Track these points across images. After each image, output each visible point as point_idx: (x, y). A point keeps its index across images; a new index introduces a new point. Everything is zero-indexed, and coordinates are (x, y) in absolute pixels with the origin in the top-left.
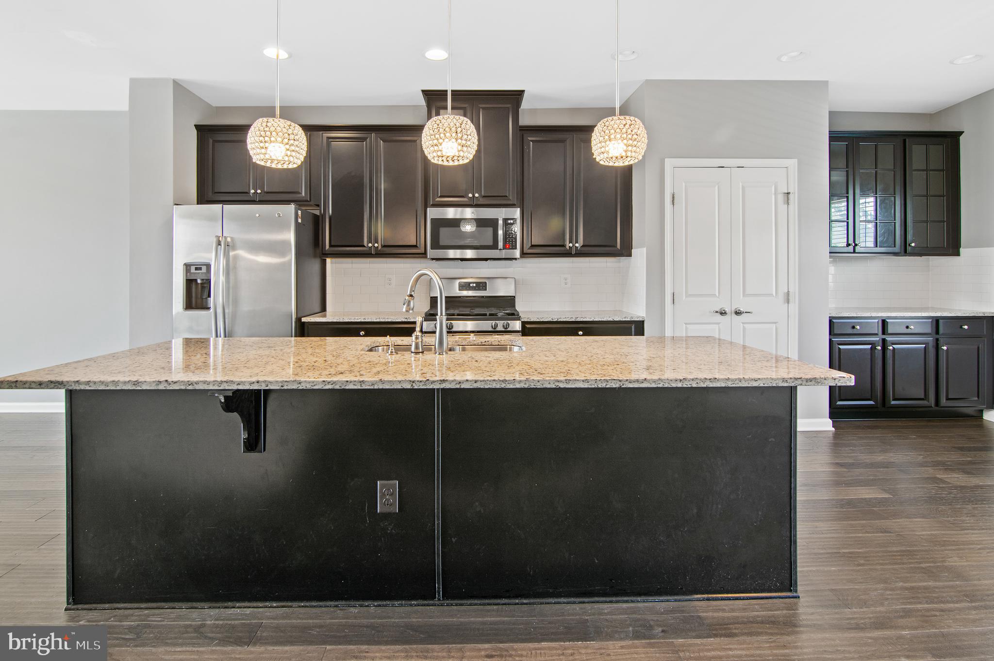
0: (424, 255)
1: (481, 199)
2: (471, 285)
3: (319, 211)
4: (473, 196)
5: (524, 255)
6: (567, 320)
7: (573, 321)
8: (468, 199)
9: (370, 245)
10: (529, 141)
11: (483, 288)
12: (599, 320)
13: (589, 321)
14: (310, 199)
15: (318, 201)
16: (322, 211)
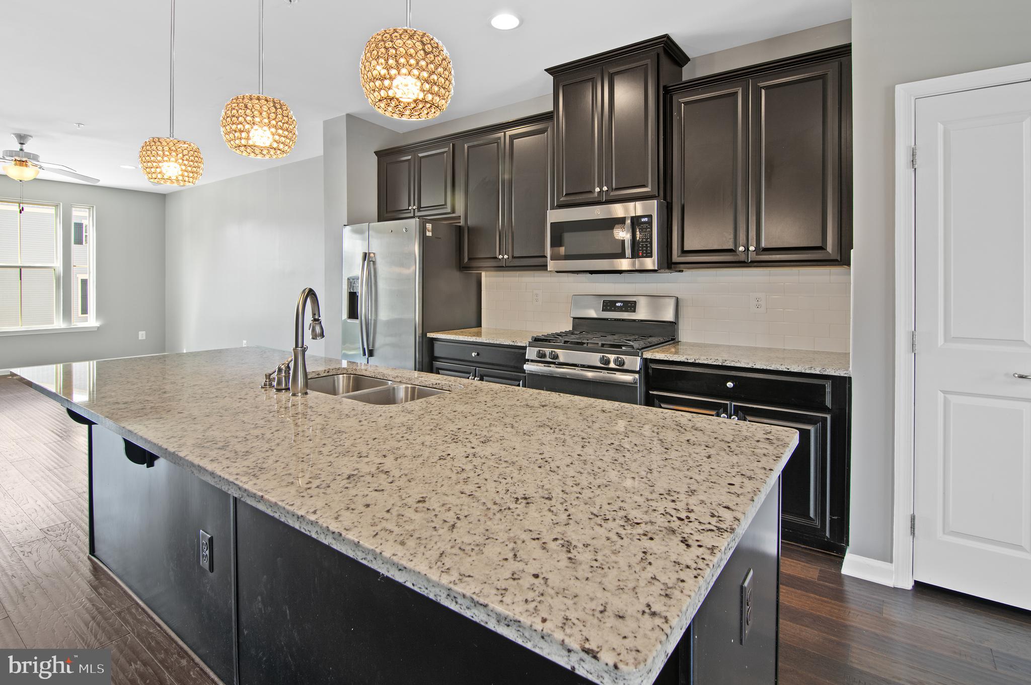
0: (544, 267)
1: (612, 194)
2: (617, 304)
3: (460, 222)
4: (601, 191)
5: (673, 266)
6: (710, 362)
7: (719, 365)
8: (596, 195)
9: (501, 257)
10: (680, 104)
11: (631, 308)
12: (761, 368)
13: (745, 368)
14: (453, 211)
15: (460, 212)
16: (463, 222)
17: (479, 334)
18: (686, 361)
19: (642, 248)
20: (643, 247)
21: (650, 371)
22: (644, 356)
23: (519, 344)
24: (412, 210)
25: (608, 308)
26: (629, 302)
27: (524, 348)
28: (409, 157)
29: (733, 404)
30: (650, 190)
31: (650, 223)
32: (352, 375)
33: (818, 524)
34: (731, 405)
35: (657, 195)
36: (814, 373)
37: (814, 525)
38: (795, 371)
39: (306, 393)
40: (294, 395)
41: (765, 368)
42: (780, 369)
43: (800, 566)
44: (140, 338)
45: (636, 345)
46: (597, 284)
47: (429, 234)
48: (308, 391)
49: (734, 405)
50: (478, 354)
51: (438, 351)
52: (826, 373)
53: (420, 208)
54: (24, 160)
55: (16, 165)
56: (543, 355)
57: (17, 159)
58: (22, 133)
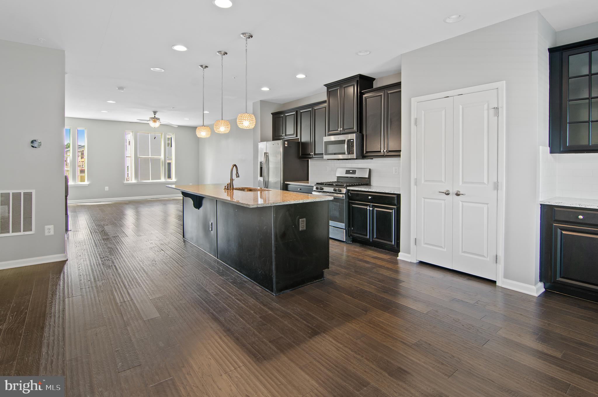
0: (322, 158)
1: (344, 131)
2: (350, 171)
5: (364, 157)
6: (365, 190)
7: (367, 191)
8: (339, 131)
9: (311, 154)
10: (365, 97)
11: (354, 173)
12: (379, 192)
13: (374, 192)
14: (297, 136)
15: (299, 137)
16: (300, 141)
17: (308, 183)
18: (358, 190)
19: (351, 151)
21: (349, 194)
22: (347, 189)
23: (312, 185)
24: (283, 136)
25: (348, 173)
26: (354, 170)
27: (313, 187)
28: (283, 116)
29: (371, 204)
30: (355, 130)
31: (353, 142)
33: (393, 243)
35: (357, 132)
36: (391, 193)
38: (387, 192)
42: (383, 192)
45: (347, 185)
47: (286, 145)
48: (235, 190)
50: (301, 189)
51: (289, 188)
53: (286, 135)
54: (156, 120)
55: (153, 122)
56: (317, 188)
57: (154, 120)
58: (155, 111)
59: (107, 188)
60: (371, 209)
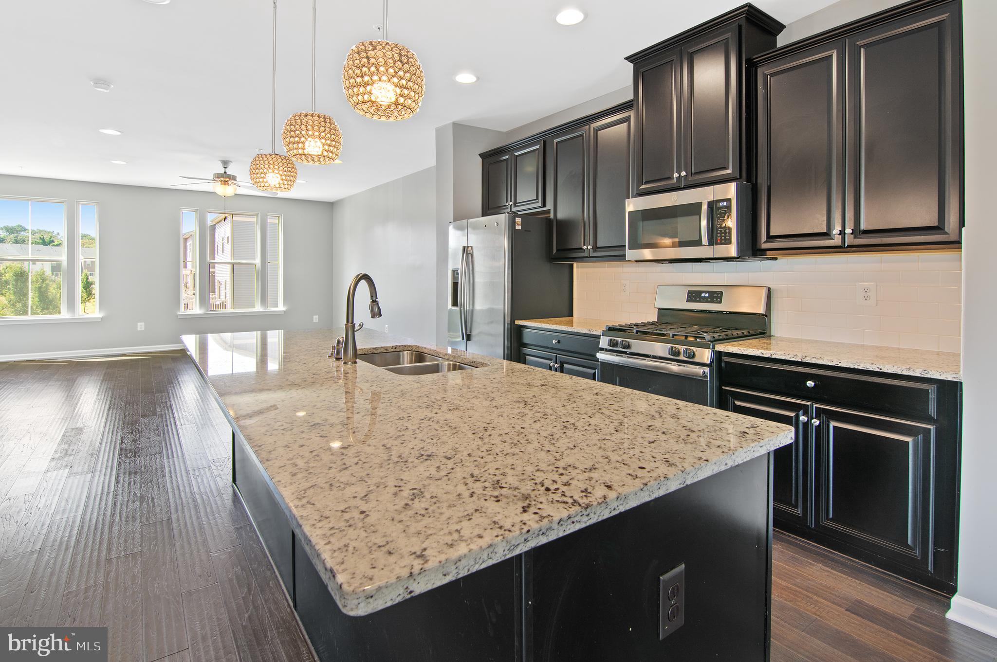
0: (622, 257)
1: (690, 179)
2: (703, 295)
3: (550, 217)
4: (680, 177)
5: (758, 253)
6: (788, 358)
7: (798, 361)
8: (675, 180)
9: (585, 247)
10: (765, 76)
11: (717, 299)
12: (848, 367)
13: (828, 366)
14: (544, 205)
15: (550, 206)
16: (552, 216)
17: (571, 324)
18: (761, 355)
19: (721, 235)
20: (721, 233)
21: (723, 365)
22: (717, 349)
23: (595, 333)
24: (509, 206)
25: (693, 298)
26: (715, 292)
27: (598, 337)
28: (507, 157)
29: (815, 405)
30: (731, 172)
31: (728, 208)
32: (414, 352)
33: (917, 553)
34: (812, 406)
35: (738, 177)
36: (913, 375)
37: (913, 555)
38: (889, 371)
39: (356, 362)
40: (345, 363)
41: (852, 366)
42: (871, 369)
43: (891, 600)
44: (314, 321)
45: (708, 337)
46: (684, 274)
47: (518, 227)
48: (358, 360)
49: (815, 407)
50: (559, 342)
51: (527, 338)
52: (928, 376)
53: (515, 204)
54: (227, 180)
55: (221, 184)
56: (613, 344)
57: (222, 179)
58: (226, 159)
59: (141, 326)
60: (815, 422)
